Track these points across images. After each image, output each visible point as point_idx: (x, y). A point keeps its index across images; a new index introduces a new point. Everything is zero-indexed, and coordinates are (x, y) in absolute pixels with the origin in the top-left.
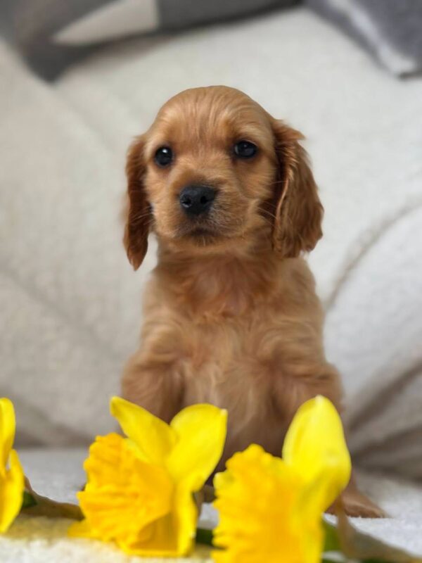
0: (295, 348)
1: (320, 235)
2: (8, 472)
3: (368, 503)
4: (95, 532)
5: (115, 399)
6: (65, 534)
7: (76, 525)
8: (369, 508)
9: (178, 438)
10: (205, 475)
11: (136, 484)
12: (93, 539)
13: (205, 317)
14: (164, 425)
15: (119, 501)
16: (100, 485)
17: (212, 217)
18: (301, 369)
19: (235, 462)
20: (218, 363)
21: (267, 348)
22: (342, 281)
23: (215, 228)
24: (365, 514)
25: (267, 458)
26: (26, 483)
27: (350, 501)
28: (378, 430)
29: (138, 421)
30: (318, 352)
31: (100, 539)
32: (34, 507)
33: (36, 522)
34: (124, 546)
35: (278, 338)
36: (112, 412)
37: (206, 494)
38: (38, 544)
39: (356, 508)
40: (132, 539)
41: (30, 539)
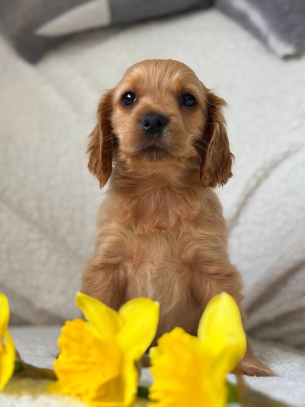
0: (208, 254)
1: (230, 175)
2: (4, 347)
3: (261, 365)
4: (66, 390)
5: (79, 294)
6: (44, 391)
7: (52, 384)
8: (262, 369)
9: (124, 322)
10: (144, 348)
11: (94, 355)
12: (64, 394)
13: (144, 229)
14: (114, 312)
15: (83, 367)
16: (69, 355)
17: (164, 137)
18: (212, 269)
19: (165, 339)
20: (152, 263)
21: (189, 253)
22: (242, 205)
23: (166, 145)
24: (259, 374)
25: (187, 337)
26: (17, 354)
27: (248, 365)
28: (269, 312)
29: (96, 310)
30: (225, 256)
31: (69, 394)
32: (22, 371)
33: (24, 382)
34: (86, 399)
35: (197, 246)
36: (77, 303)
37: (144, 362)
38: (25, 398)
39: (253, 369)
40: (92, 394)
41: (20, 394)
